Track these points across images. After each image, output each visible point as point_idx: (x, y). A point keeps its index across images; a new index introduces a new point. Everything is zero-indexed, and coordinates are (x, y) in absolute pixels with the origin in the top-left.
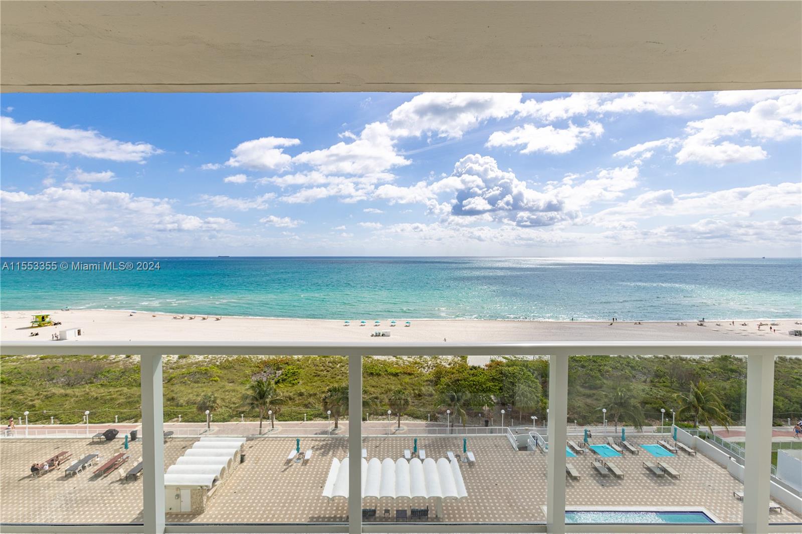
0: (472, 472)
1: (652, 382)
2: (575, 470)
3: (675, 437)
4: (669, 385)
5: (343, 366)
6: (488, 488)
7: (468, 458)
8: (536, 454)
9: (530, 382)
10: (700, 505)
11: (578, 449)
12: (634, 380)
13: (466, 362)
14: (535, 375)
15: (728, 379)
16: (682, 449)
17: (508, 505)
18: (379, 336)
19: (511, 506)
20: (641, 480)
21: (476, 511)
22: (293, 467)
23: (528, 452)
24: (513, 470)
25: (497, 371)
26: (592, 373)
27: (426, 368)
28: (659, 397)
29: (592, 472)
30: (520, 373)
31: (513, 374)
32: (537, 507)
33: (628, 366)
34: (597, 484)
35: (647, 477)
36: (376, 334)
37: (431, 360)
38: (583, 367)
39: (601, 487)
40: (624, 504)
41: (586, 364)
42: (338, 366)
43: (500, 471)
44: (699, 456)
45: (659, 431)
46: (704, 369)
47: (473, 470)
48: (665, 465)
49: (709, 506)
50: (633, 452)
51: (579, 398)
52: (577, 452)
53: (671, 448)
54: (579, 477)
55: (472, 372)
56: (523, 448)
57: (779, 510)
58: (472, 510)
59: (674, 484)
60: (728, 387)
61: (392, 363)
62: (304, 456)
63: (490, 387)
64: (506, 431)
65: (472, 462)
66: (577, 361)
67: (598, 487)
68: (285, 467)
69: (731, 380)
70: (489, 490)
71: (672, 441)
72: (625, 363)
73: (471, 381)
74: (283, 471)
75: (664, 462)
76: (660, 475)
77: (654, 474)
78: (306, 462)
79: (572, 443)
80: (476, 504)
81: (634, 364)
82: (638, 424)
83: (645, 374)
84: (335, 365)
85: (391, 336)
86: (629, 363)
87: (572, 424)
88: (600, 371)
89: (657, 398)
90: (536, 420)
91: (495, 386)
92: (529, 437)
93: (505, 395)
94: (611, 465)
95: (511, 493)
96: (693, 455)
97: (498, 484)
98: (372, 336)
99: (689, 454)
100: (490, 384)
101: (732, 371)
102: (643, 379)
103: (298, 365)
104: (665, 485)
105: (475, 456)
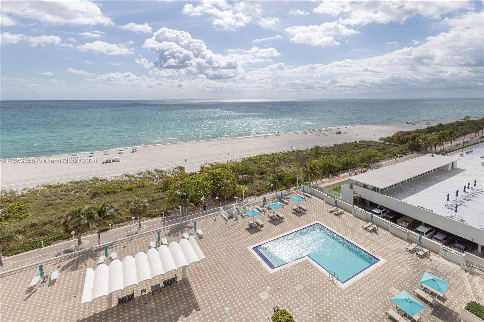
0: (202, 241)
1: (288, 165)
2: (261, 221)
3: (303, 191)
4: (296, 165)
5: (78, 192)
6: (214, 248)
7: (197, 234)
8: (239, 218)
9: (229, 177)
10: (316, 220)
11: (261, 209)
12: (280, 166)
13: (184, 171)
14: (231, 172)
15: (318, 158)
16: (306, 196)
17: (228, 253)
18: (110, 162)
19: (230, 253)
20: (292, 216)
21: (209, 265)
22: (38, 291)
23: (234, 219)
24: (227, 232)
25: (208, 173)
26: (260, 166)
27: (155, 180)
28: (293, 172)
29: (269, 220)
30: (223, 173)
31: (219, 173)
32: (245, 249)
33: (277, 158)
34: (273, 225)
35: (294, 214)
36: (107, 161)
37: (157, 174)
38: (255, 163)
39: (275, 226)
40: (287, 231)
41: (256, 161)
42: (72, 193)
43: (220, 235)
44: (313, 197)
45: (295, 189)
46: (309, 155)
47: (203, 240)
48: (301, 206)
49: (320, 219)
50: (286, 204)
51: (256, 181)
52: (261, 211)
53: (302, 196)
54: (264, 224)
55: (191, 177)
56: (231, 217)
57: (343, 212)
58: (207, 265)
59: (306, 214)
60: (319, 161)
61: (126, 181)
62: (50, 278)
63: (205, 184)
64: (219, 210)
65: (201, 235)
66: (252, 160)
67: (273, 226)
68: (27, 295)
69: (320, 158)
70: (215, 249)
71: (302, 193)
72: (275, 157)
73: (192, 183)
74: (25, 300)
75: (300, 204)
76: (299, 212)
77: (297, 211)
78: (52, 283)
79: (257, 207)
80: (208, 261)
81: (279, 157)
82: (288, 188)
83: (285, 162)
84: (69, 193)
85: (121, 161)
86: (277, 157)
87: (254, 196)
88: (264, 163)
89: (292, 173)
90: (237, 198)
91: (208, 183)
92: (233, 210)
93: (215, 188)
94: (278, 213)
95: (228, 246)
96: (311, 198)
97: (220, 243)
98: (103, 163)
99: (310, 197)
100: (204, 183)
101: (320, 154)
102: (284, 164)
103: (23, 200)
104: (302, 215)
105: (202, 231)
